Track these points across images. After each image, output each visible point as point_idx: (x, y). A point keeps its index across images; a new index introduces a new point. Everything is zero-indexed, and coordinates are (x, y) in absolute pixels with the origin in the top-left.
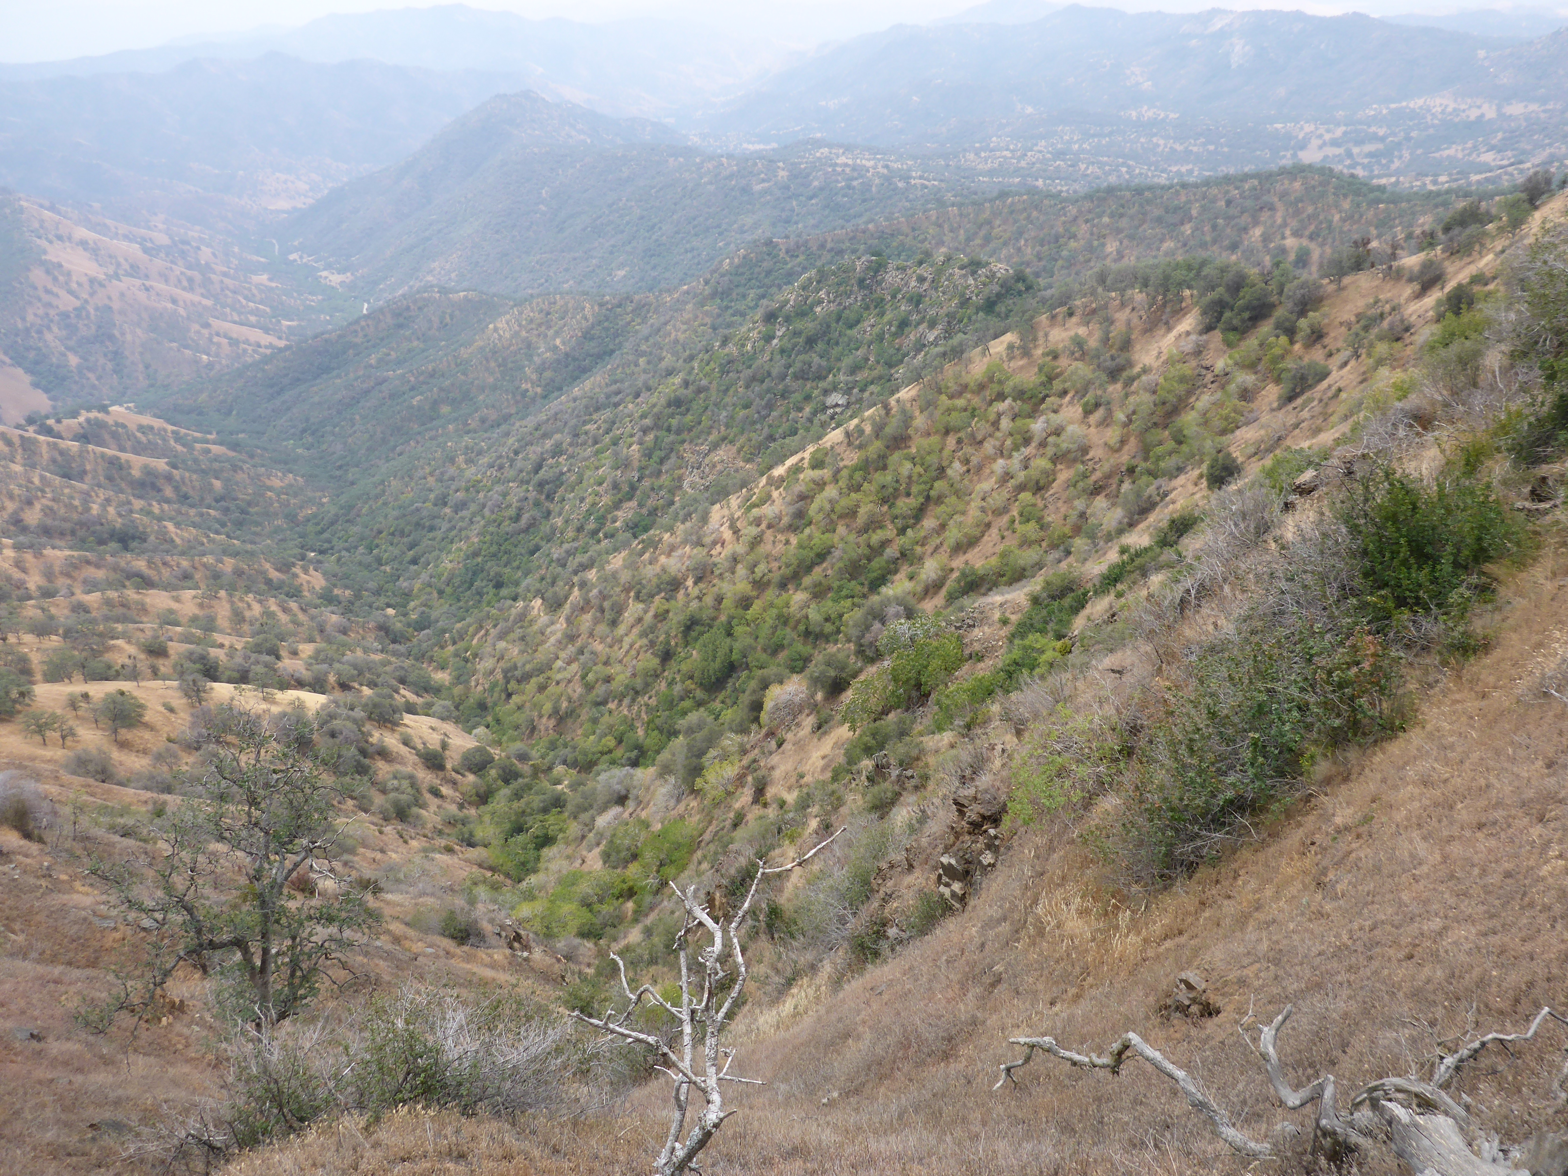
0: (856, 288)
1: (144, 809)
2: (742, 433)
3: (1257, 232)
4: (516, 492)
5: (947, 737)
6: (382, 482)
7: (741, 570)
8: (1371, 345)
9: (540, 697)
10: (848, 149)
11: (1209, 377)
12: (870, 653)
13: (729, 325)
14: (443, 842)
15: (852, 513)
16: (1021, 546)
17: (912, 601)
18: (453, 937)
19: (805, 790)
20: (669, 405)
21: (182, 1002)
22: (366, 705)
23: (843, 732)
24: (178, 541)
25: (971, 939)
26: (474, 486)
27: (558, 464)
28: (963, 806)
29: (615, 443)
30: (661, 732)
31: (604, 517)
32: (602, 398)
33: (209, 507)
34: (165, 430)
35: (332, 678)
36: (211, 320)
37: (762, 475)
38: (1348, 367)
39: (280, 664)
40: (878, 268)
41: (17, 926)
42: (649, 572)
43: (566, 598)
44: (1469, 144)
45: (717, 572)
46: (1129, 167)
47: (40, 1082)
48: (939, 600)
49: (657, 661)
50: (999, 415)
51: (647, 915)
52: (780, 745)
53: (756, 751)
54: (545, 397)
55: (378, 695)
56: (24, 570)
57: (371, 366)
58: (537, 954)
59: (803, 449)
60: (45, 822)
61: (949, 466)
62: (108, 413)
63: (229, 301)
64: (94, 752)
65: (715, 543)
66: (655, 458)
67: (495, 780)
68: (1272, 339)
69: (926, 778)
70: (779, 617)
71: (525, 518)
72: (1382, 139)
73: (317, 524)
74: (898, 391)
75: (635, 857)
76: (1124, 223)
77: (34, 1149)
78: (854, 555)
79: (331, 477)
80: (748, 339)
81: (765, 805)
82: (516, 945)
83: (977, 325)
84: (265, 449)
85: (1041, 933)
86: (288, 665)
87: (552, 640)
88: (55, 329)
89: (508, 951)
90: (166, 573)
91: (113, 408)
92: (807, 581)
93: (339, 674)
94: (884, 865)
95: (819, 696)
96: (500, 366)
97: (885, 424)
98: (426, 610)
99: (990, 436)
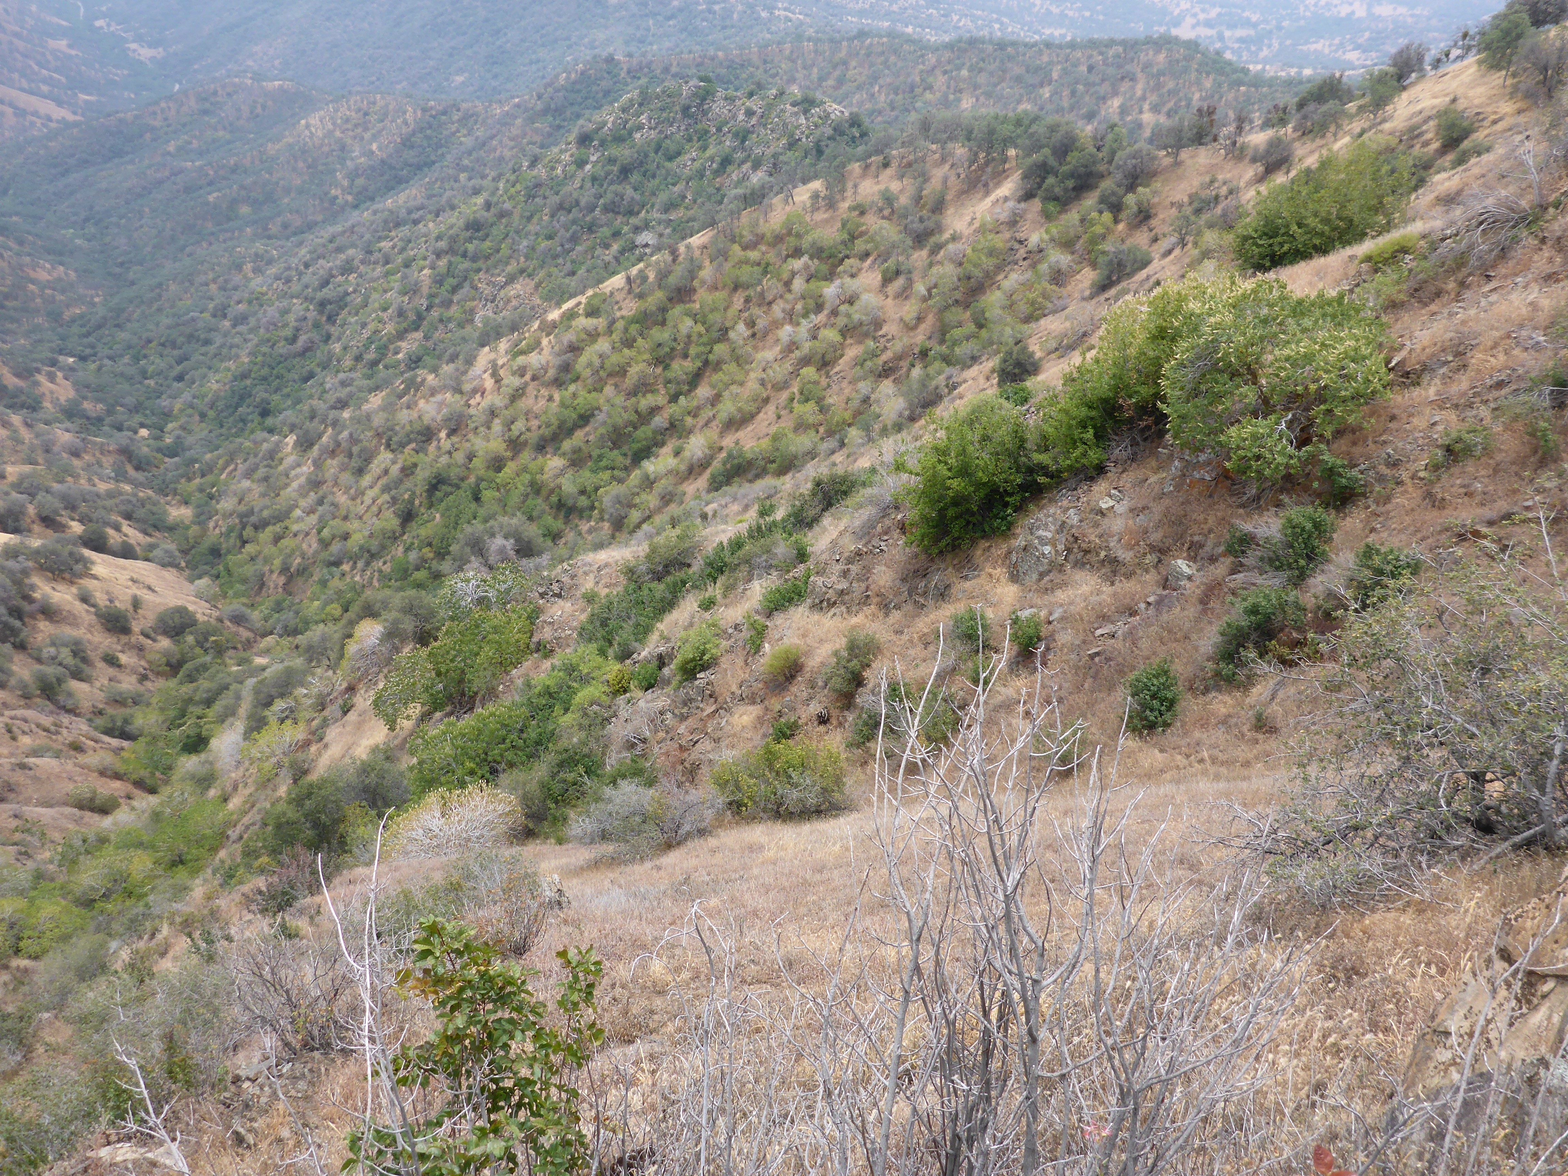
0: (679, 116)
2: (542, 267)
3: (1116, 103)
4: (296, 310)
6: (160, 285)
7: (497, 426)
8: (1199, 233)
9: (271, 550)
11: (1022, 252)
15: (621, 372)
16: (795, 429)
20: (468, 227)
26: (257, 300)
27: (346, 282)
29: (407, 265)
31: (386, 347)
32: (403, 213)
35: (30, 513)
38: (1172, 257)
40: (704, 96)
42: (404, 416)
43: (320, 437)
44: (1337, 41)
45: (472, 425)
46: (1002, 24)
48: (702, 482)
49: (397, 521)
50: (793, 274)
54: (356, 207)
57: (169, 153)
59: (581, 292)
61: (733, 328)
65: (475, 391)
66: (446, 286)
68: (1094, 214)
70: (532, 483)
71: (303, 339)
72: (1255, 25)
73: (83, 326)
74: (688, 236)
76: (982, 79)
78: (620, 422)
79: (109, 274)
80: (558, 161)
84: (37, 236)
87: (295, 485)
92: (567, 445)
93: (40, 506)
96: (309, 167)
97: (670, 272)
98: (183, 434)
99: (781, 297)
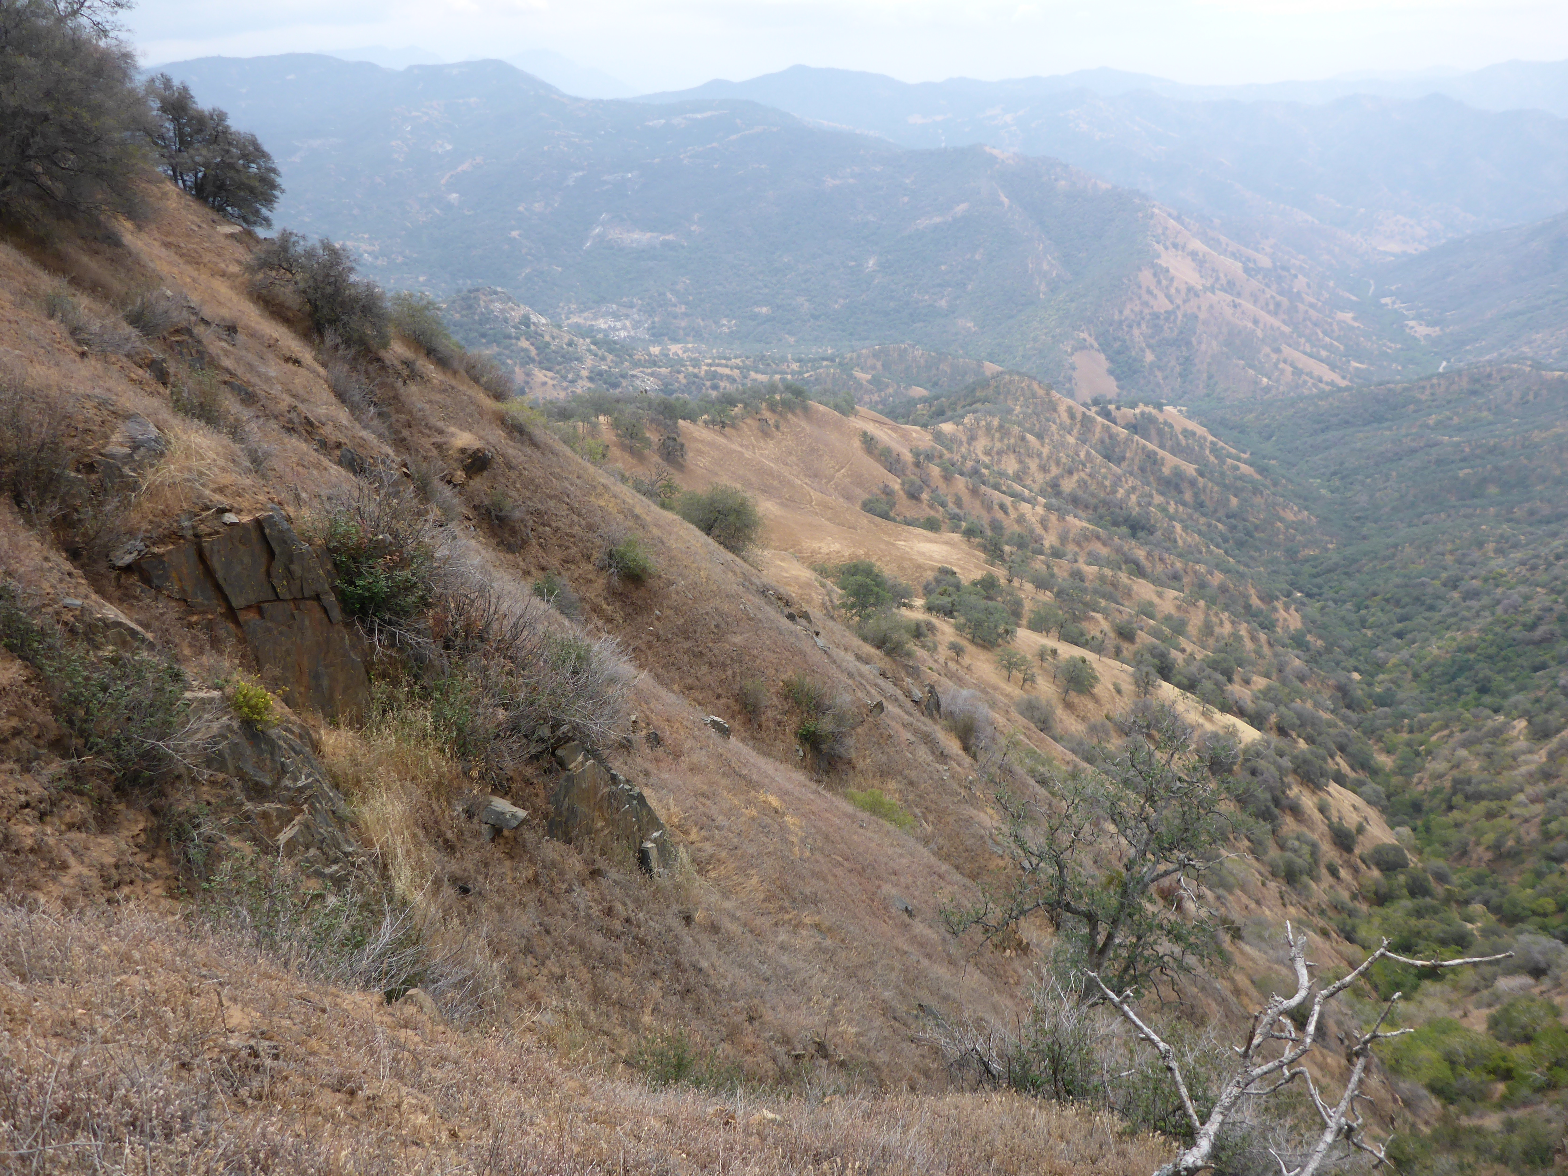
1: (1064, 768)
9: (1484, 824)
14: (1321, 923)
21: (1028, 944)
22: (1296, 757)
24: (1180, 542)
33: (1219, 520)
34: (1205, 439)
35: (1273, 719)
36: (1283, 347)
39: (1229, 687)
41: (931, 818)
43: (1558, 730)
47: (897, 949)
51: (1515, 1108)
55: (1312, 753)
56: (1046, 529)
57: (1427, 426)
60: (982, 744)
62: (1161, 411)
63: (1307, 331)
64: (1044, 702)
67: (1400, 887)
73: (1315, 567)
75: (1528, 1039)
77: (873, 998)
79: (1346, 525)
84: (1290, 480)
86: (1236, 690)
87: (1523, 769)
88: (1144, 326)
89: (1344, 1062)
90: (1159, 567)
91: (1169, 409)
93: (1281, 717)
98: (1394, 687)
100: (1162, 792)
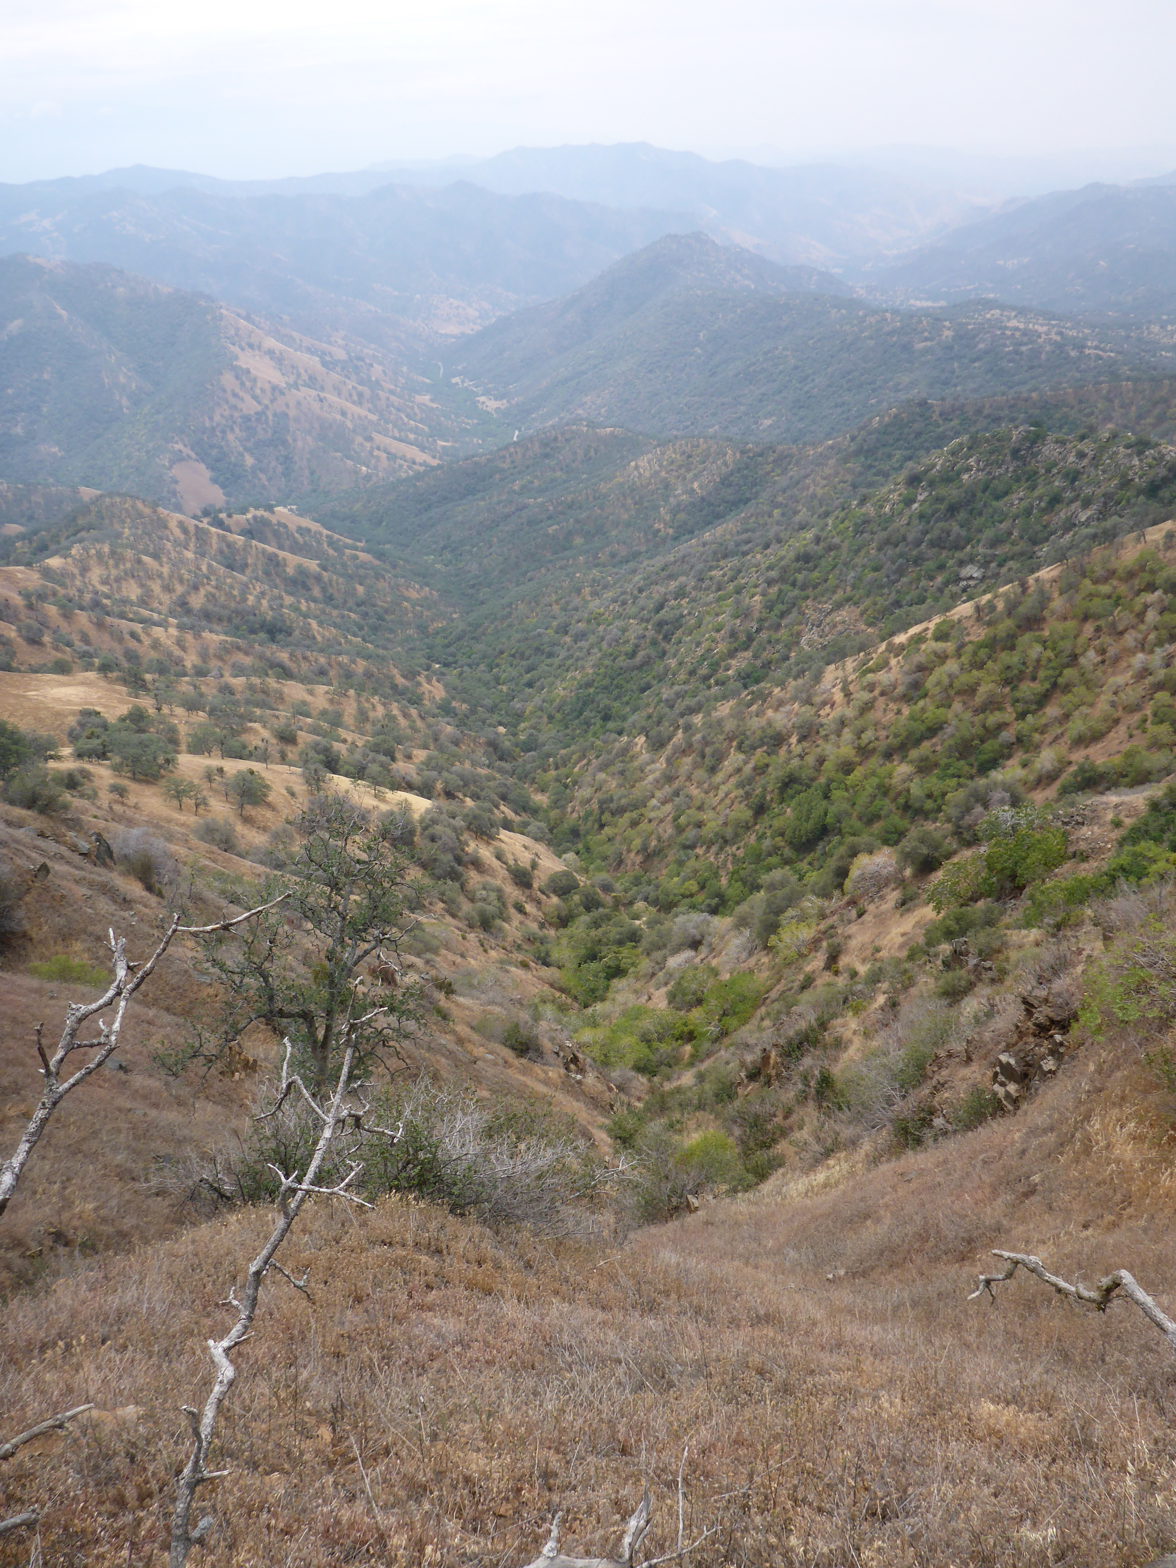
0: (1008, 458)
1: (255, 881)
2: (868, 596)
4: (635, 629)
5: (1034, 934)
6: (510, 605)
7: (847, 734)
9: (630, 832)
10: (1022, 312)
12: (966, 835)
13: (870, 485)
14: (520, 957)
15: (971, 690)
16: (1149, 748)
17: (1021, 790)
18: (513, 1048)
19: (878, 965)
20: (797, 559)
21: (255, 1061)
22: (467, 815)
23: (927, 913)
24: (319, 638)
25: (1013, 1143)
26: (596, 619)
27: (680, 606)
28: (1032, 1006)
29: (738, 591)
30: (745, 884)
31: (717, 664)
32: (731, 545)
33: (350, 610)
34: (321, 534)
35: (439, 786)
36: (375, 435)
37: (883, 640)
39: (394, 766)
40: (1036, 439)
42: (755, 724)
43: (670, 739)
45: (822, 733)
47: (120, 1110)
48: (1051, 792)
49: (750, 813)
50: (1146, 607)
51: (702, 1061)
52: (860, 915)
53: (835, 917)
54: (676, 539)
55: (479, 808)
56: (184, 649)
57: (514, 492)
58: (590, 1079)
59: (928, 618)
60: (166, 879)
61: (1083, 654)
62: (273, 512)
63: (393, 417)
64: (222, 822)
65: (824, 703)
66: (776, 611)
67: (577, 906)
69: (1004, 972)
70: (879, 787)
71: (641, 654)
73: (445, 638)
74: (1038, 569)
75: (700, 1002)
77: (105, 1167)
78: (967, 735)
79: (464, 594)
80: (887, 500)
81: (837, 973)
82: (572, 1066)
83: (1136, 509)
84: (407, 561)
85: (1087, 1150)
86: (401, 767)
87: (651, 778)
88: (237, 430)
89: (563, 1071)
90: (305, 666)
91: (279, 509)
92: (914, 754)
93: (446, 782)
94: (943, 1054)
95: (908, 872)
96: (635, 503)
97: (1020, 603)
98: (535, 732)
99: (1133, 627)
100: (343, 878)
